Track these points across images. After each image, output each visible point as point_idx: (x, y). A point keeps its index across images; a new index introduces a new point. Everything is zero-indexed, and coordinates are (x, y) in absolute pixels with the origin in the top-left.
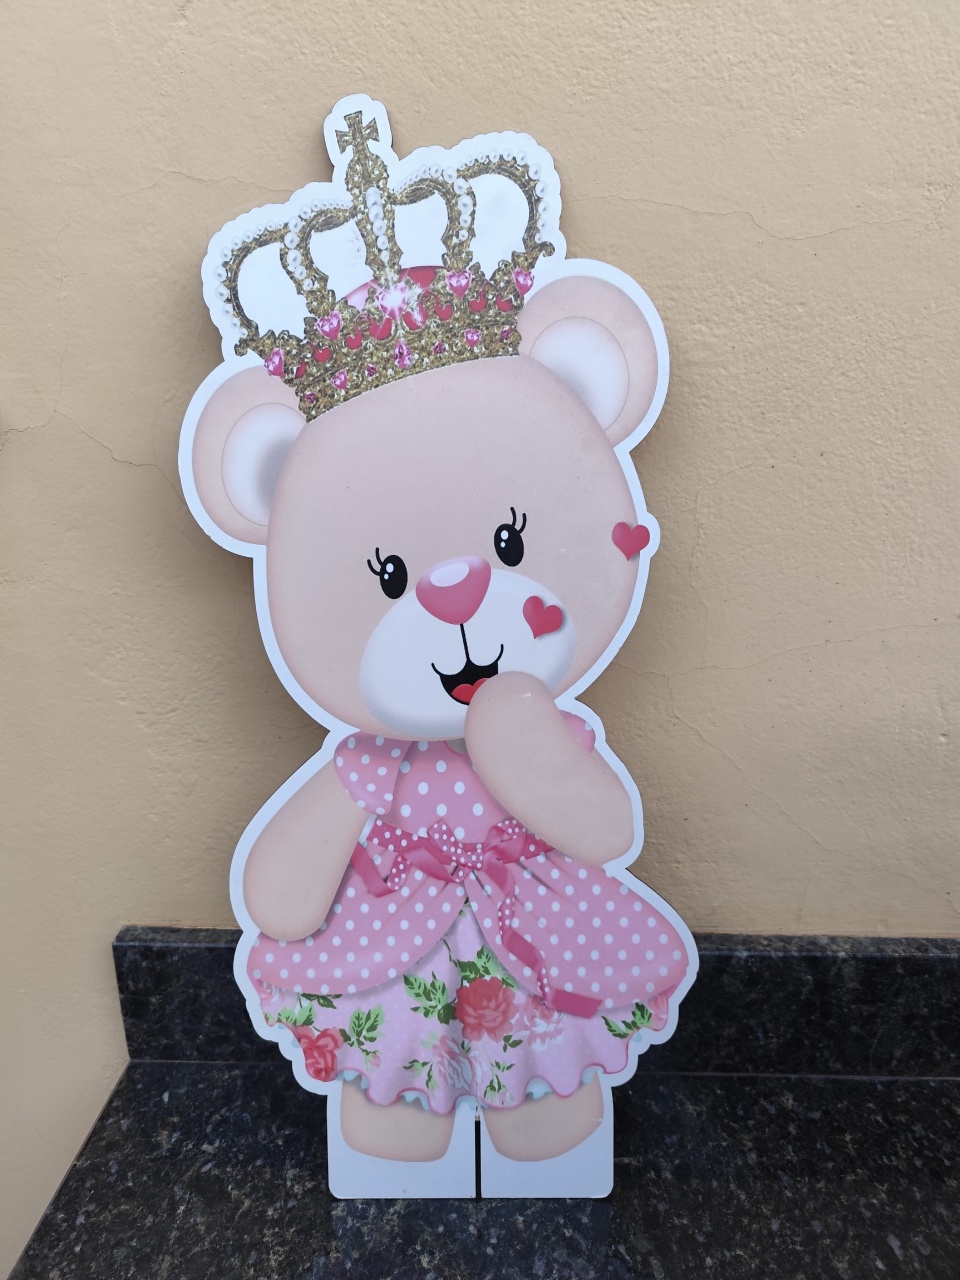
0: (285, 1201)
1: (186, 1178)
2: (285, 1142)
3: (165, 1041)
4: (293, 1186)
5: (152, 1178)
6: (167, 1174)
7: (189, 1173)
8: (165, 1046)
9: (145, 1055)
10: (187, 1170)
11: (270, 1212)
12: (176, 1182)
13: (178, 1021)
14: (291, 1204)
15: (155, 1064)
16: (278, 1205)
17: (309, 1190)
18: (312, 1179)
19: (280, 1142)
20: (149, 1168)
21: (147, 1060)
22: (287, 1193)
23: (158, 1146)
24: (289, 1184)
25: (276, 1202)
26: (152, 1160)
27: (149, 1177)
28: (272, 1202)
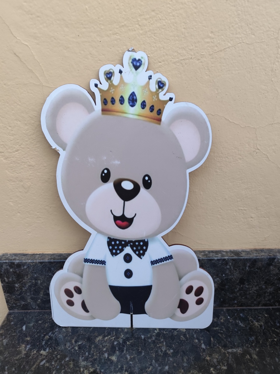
1: (33, 368)
3: (23, 303)
6: (24, 367)
7: (34, 366)
8: (24, 305)
9: (15, 309)
10: (34, 364)
12: (28, 371)
13: (28, 294)
15: (20, 312)
18: (92, 367)
19: (77, 348)
20: (16, 364)
21: (16, 311)
23: (20, 352)
26: (17, 360)
27: (15, 369)
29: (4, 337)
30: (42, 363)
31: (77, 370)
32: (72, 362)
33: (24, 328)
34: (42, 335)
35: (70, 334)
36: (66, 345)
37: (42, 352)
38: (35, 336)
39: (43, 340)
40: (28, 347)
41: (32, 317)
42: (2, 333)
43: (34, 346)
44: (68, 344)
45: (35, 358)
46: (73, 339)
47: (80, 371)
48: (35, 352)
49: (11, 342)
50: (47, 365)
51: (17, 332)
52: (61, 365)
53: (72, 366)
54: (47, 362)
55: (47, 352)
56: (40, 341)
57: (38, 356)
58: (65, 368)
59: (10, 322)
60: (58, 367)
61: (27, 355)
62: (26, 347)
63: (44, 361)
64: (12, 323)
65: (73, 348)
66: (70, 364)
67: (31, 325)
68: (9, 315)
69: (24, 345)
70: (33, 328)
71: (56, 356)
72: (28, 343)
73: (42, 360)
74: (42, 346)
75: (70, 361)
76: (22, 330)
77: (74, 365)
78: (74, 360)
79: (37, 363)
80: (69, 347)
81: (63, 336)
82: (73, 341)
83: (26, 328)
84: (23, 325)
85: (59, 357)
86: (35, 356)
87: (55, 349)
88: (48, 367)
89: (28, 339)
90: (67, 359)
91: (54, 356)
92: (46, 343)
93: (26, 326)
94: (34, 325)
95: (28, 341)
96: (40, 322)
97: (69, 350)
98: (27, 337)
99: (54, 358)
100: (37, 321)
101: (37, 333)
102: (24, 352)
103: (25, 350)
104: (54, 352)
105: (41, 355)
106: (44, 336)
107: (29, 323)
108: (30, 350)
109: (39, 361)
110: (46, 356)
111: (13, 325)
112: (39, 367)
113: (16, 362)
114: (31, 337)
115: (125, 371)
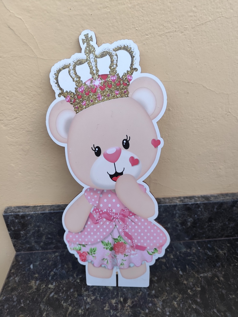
0: (85, 306)
1: (44, 300)
2: (80, 281)
3: (28, 246)
4: (87, 299)
5: (31, 301)
6: (37, 299)
7: (45, 298)
8: (29, 247)
9: (22, 251)
10: (44, 297)
11: (80, 311)
12: (41, 302)
13: (32, 239)
14: (87, 307)
15: (26, 253)
16: (82, 308)
17: (93, 300)
18: (93, 295)
19: (78, 281)
20: (29, 297)
21: (22, 252)
22: (85, 302)
23: (31, 287)
24: (85, 298)
25: (81, 307)
26: (30, 294)
27: (30, 301)
28: (80, 307)
29: (15, 275)
30: (51, 295)
31: (81, 299)
32: (76, 293)
33: (32, 266)
34: (48, 272)
35: (72, 269)
36: (69, 278)
37: (50, 286)
38: (42, 273)
39: (49, 276)
40: (38, 282)
41: (37, 257)
42: (13, 272)
43: (42, 281)
44: (71, 278)
45: (45, 291)
46: (74, 273)
47: (84, 299)
48: (44, 286)
49: (22, 279)
50: (56, 296)
51: (26, 270)
52: (68, 296)
53: (76, 296)
54: (55, 293)
55: (55, 286)
56: (47, 277)
57: (47, 289)
58: (71, 298)
59: (19, 262)
60: (65, 297)
61: (38, 289)
62: (35, 283)
63: (53, 294)
64: (21, 263)
65: (75, 281)
66: (75, 294)
67: (38, 263)
68: (17, 256)
69: (33, 281)
70: (39, 266)
71: (62, 288)
72: (37, 279)
73: (51, 293)
74: (49, 281)
75: (74, 292)
76: (30, 268)
77: (78, 295)
78: (77, 291)
79: (47, 296)
80: (72, 280)
81: (66, 271)
82: (75, 275)
83: (33, 266)
84: (31, 264)
85: (64, 289)
86: (45, 290)
87: (60, 282)
88: (57, 298)
89: (37, 275)
90: (72, 290)
91: (60, 288)
92: (52, 278)
93: (33, 265)
94: (39, 263)
95: (36, 277)
96: (44, 261)
97: (73, 283)
98: (35, 274)
99: (60, 291)
100: (42, 260)
101: (44, 270)
102: (35, 287)
103: (35, 285)
104: (60, 285)
105: (50, 288)
106: (50, 273)
107: (35, 262)
108: (40, 285)
109: (48, 294)
110: (54, 289)
111: (21, 264)
112: (49, 298)
113: (29, 295)
114: (38, 274)
115: (121, 297)
